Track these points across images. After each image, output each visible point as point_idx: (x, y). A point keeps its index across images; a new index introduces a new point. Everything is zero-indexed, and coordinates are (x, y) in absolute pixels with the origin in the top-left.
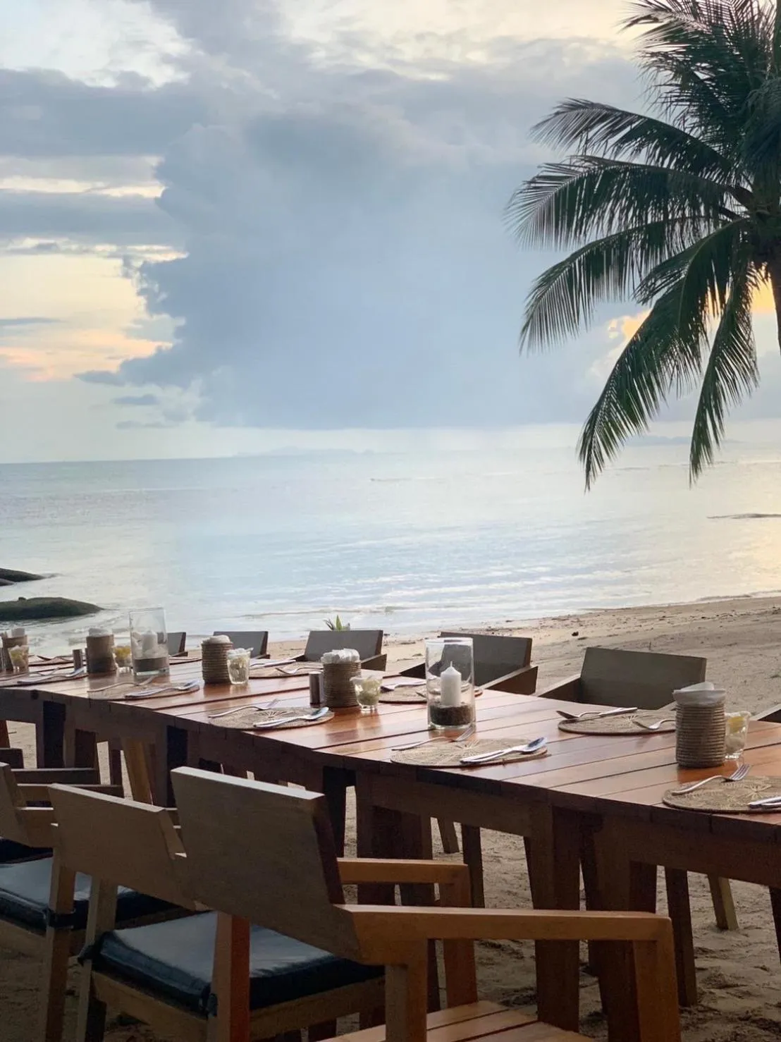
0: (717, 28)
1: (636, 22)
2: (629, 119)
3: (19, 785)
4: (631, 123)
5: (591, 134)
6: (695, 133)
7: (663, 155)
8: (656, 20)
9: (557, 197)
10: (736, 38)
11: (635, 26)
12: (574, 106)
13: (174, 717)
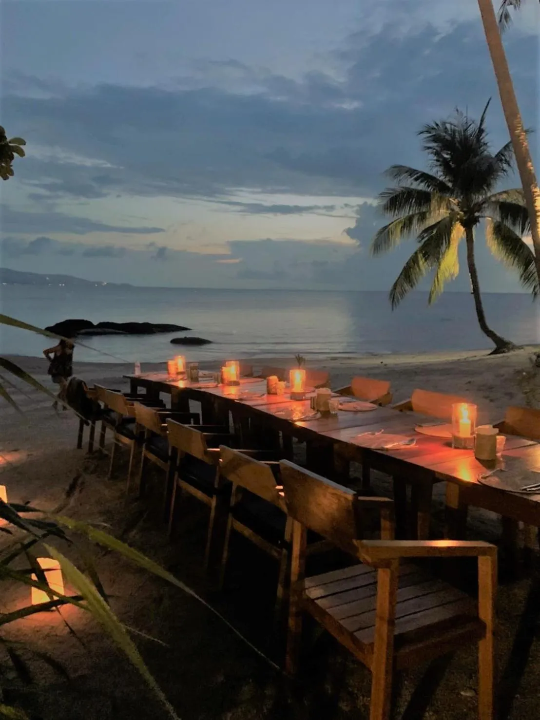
0: (453, 136)
1: (421, 133)
2: (416, 172)
3: (208, 449)
4: (417, 173)
5: (401, 177)
6: (442, 178)
7: (428, 186)
8: (430, 133)
9: (390, 199)
10: (460, 142)
11: (421, 134)
12: (395, 167)
13: (258, 410)
